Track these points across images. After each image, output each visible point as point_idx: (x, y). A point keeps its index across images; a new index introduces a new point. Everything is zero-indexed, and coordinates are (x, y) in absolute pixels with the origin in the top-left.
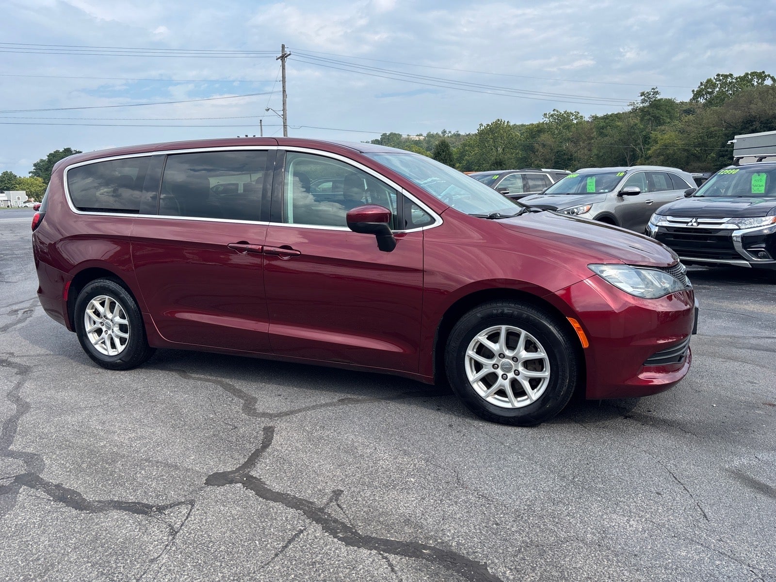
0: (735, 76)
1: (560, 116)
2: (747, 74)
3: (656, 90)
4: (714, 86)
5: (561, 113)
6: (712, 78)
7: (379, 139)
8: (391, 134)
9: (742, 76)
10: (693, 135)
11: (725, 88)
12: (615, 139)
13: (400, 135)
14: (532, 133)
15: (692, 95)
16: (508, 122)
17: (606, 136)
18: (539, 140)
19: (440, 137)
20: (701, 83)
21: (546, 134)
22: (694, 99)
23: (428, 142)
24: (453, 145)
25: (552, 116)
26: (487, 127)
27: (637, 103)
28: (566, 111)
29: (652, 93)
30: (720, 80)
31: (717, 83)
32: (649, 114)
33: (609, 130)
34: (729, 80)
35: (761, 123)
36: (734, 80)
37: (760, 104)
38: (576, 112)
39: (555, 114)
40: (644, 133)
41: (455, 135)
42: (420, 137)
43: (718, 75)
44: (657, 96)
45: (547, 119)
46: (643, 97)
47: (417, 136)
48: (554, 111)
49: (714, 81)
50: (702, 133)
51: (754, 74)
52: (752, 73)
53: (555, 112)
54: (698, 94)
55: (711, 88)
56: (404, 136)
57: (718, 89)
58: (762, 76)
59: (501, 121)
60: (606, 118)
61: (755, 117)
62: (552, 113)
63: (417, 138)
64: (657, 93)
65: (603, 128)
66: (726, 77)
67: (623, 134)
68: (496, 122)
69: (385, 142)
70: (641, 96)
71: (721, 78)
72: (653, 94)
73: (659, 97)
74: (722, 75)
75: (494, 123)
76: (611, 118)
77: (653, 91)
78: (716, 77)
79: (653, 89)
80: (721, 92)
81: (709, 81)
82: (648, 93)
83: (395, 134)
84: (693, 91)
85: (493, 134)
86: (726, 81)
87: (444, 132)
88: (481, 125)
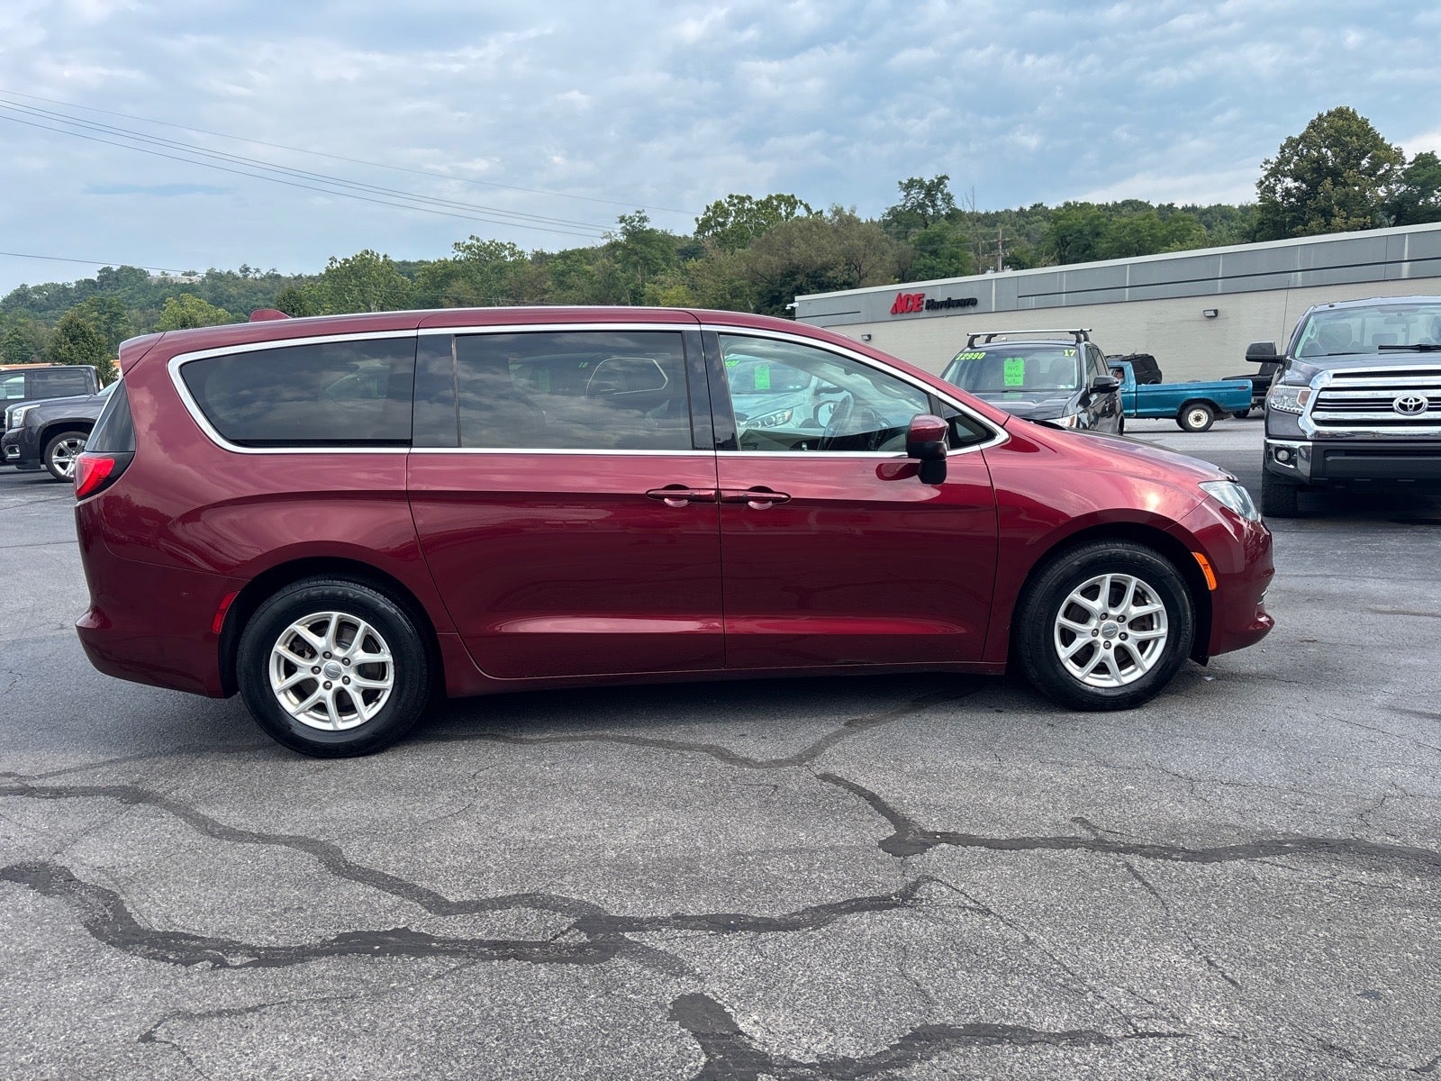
0: (754, 200)
1: (484, 249)
2: (770, 198)
3: (643, 215)
4: (727, 214)
5: (484, 244)
6: (723, 201)
7: (96, 279)
8: (123, 268)
9: (763, 200)
10: (710, 291)
11: (743, 218)
12: (586, 295)
13: (145, 274)
14: (434, 278)
15: (696, 227)
16: (385, 256)
17: (571, 288)
18: (449, 291)
19: (238, 278)
20: (708, 208)
21: (461, 282)
22: (698, 232)
23: (213, 288)
24: (268, 296)
25: (469, 247)
26: (344, 264)
27: (616, 235)
28: (493, 242)
29: (637, 219)
30: (734, 205)
31: (731, 208)
32: (637, 254)
33: (573, 278)
34: (747, 205)
35: (807, 275)
36: (754, 206)
37: (803, 247)
38: (510, 243)
39: (473, 245)
40: (631, 286)
41: (270, 277)
42: (192, 278)
43: (731, 197)
44: (645, 224)
45: (460, 253)
46: (624, 224)
47: (185, 274)
48: (471, 238)
49: (726, 205)
50: (724, 289)
51: (780, 198)
52: (778, 196)
53: (475, 242)
54: (704, 226)
55: (722, 217)
56: (155, 274)
57: (732, 219)
58: (791, 202)
59: (373, 254)
60: (565, 256)
61: (798, 267)
62: (469, 242)
63: (185, 280)
64: (643, 219)
65: (563, 274)
66: (742, 200)
67: (596, 286)
68: (361, 255)
69: (109, 285)
70: (621, 222)
71: (736, 201)
72: (638, 222)
73: (648, 226)
74: (737, 197)
75: (357, 256)
76: (574, 258)
77: (638, 215)
78: (728, 200)
79: (638, 212)
80: (735, 224)
81: (718, 205)
82: (630, 217)
83: (132, 269)
84: (697, 219)
85: (358, 277)
86: (743, 206)
87: (246, 270)
88: (333, 259)
